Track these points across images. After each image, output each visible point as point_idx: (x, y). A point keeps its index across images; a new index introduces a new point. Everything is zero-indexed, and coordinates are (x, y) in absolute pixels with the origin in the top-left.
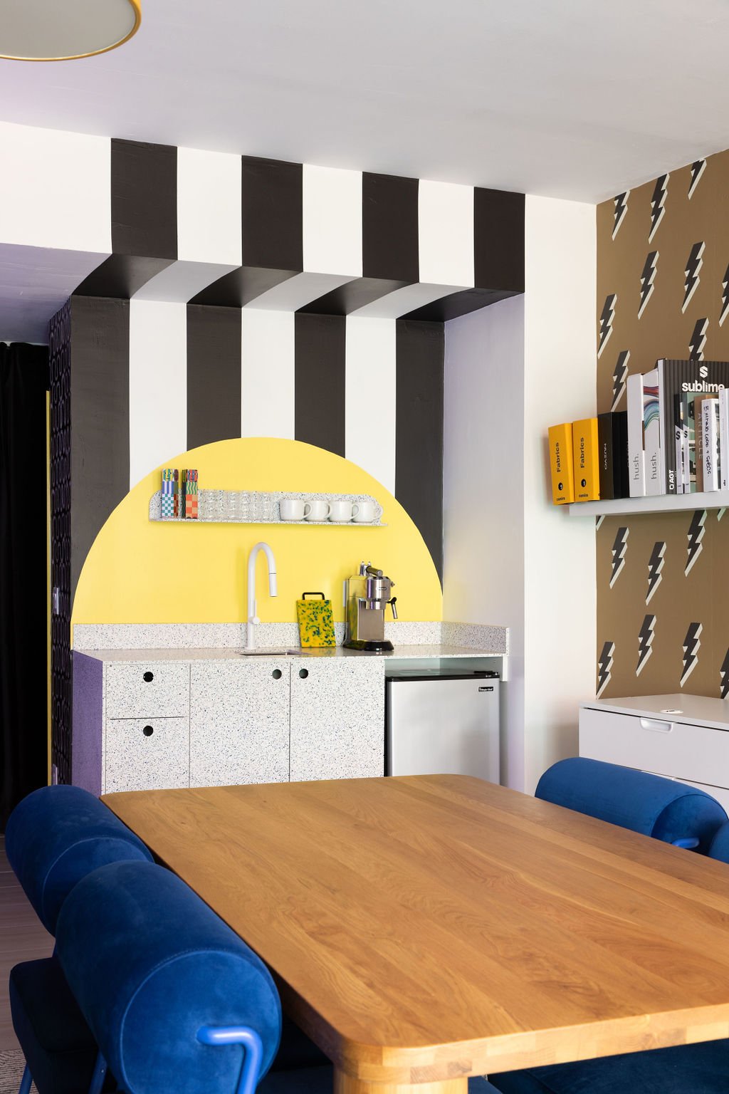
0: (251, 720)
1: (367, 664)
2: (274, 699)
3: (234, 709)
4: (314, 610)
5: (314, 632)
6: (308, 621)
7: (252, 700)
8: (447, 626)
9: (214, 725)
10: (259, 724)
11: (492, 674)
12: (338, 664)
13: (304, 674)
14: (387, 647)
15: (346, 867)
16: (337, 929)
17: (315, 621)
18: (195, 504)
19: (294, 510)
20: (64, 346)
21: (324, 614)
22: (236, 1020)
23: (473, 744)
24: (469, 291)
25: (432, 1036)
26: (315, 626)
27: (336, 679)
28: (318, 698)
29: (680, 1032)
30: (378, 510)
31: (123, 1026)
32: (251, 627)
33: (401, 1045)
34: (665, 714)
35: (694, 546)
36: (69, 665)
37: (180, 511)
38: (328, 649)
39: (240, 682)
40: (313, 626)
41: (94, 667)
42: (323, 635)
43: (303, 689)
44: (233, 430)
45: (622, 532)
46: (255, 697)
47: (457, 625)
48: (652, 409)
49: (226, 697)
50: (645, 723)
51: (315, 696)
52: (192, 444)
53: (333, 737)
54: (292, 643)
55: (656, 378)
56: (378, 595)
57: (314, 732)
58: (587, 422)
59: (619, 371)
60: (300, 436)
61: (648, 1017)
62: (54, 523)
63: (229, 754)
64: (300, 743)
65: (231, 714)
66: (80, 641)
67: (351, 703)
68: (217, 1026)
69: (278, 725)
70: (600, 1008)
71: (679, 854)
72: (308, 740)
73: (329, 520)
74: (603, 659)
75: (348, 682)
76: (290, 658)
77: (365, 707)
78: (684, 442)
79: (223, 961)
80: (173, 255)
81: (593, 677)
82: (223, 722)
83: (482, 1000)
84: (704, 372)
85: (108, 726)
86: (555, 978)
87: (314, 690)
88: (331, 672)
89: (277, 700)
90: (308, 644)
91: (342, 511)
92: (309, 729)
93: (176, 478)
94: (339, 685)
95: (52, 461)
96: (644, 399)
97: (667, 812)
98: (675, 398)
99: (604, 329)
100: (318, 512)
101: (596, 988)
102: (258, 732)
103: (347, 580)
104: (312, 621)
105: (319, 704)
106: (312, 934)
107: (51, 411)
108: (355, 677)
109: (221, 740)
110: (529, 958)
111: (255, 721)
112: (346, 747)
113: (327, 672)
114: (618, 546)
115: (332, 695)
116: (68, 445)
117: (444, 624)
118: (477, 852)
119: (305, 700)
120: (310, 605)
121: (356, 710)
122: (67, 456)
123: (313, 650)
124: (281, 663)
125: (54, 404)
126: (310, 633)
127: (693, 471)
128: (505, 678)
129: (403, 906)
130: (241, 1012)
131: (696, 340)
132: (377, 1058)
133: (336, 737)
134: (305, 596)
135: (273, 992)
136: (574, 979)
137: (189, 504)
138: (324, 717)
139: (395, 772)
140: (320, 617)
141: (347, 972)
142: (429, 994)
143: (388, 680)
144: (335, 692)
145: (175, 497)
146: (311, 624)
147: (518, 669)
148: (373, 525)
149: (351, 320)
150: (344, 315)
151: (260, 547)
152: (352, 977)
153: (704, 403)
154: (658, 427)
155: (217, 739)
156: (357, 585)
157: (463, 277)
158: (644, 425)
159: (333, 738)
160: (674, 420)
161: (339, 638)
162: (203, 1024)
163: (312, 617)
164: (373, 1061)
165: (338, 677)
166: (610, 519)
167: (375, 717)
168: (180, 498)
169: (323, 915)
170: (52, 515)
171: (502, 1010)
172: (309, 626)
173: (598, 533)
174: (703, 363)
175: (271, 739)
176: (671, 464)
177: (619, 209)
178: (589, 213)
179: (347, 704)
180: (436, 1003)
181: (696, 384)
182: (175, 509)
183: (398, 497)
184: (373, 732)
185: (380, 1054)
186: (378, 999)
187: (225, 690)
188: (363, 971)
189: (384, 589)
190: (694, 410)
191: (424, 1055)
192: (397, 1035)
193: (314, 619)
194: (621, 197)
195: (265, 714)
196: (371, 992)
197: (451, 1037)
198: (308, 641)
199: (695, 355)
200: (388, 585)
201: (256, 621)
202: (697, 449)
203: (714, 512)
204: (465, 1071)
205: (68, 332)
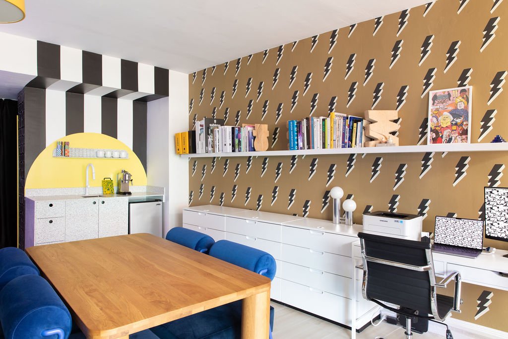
0: (86, 217)
1: (123, 199)
2: (93, 210)
4: (108, 183)
6: (106, 186)
8: (148, 187)
9: (74, 219)
10: (88, 218)
11: (160, 200)
12: (114, 199)
13: (103, 202)
14: (130, 194)
15: (103, 268)
16: (95, 290)
18: (68, 152)
19: (101, 154)
20: (23, 102)
21: (111, 184)
22: (55, 327)
23: (154, 220)
24: (153, 95)
25: (117, 324)
26: (108, 188)
29: (190, 312)
30: (127, 154)
31: (13, 335)
32: (87, 189)
33: (107, 329)
34: (205, 211)
35: (213, 166)
36: (24, 201)
37: (63, 154)
38: (112, 194)
39: (82, 205)
41: (32, 203)
42: (110, 190)
43: (103, 207)
44: (81, 130)
45: (195, 162)
46: (87, 210)
47: (151, 186)
48: (202, 130)
49: (78, 210)
50: (200, 214)
51: (107, 209)
52: (67, 134)
53: (112, 220)
54: (101, 193)
55: (203, 122)
56: (127, 179)
58: (185, 133)
59: (195, 119)
60: (103, 132)
61: (181, 309)
62: (19, 157)
63: (79, 227)
64: (102, 222)
65: (79, 215)
66: (27, 194)
68: (48, 330)
69: (95, 218)
70: (168, 308)
71: (200, 254)
72: (104, 222)
73: (112, 157)
74: (191, 195)
75: (117, 204)
76: (99, 198)
77: (122, 211)
78: (210, 140)
79: (50, 309)
80: (59, 78)
81: (188, 200)
82: (76, 218)
83: (135, 310)
84: (215, 121)
85: (36, 221)
86: (158, 300)
87: (106, 207)
88: (112, 202)
90: (105, 193)
91: (116, 155)
92: (104, 218)
93: (62, 144)
94: (114, 205)
95: (19, 137)
96: (200, 128)
97: (199, 242)
98: (208, 128)
99: (191, 108)
100: (109, 154)
101: (169, 301)
102: (88, 220)
103: (118, 174)
105: (108, 211)
106: (86, 293)
107: (19, 122)
108: (119, 202)
109: (76, 223)
110: (152, 293)
113: (110, 201)
114: (194, 166)
115: (112, 208)
116: (24, 133)
117: (147, 186)
118: (144, 259)
119: (103, 210)
120: (106, 181)
122: (24, 136)
123: (107, 195)
124: (95, 199)
125: (19, 120)
126: (106, 190)
127: (212, 147)
128: (164, 201)
129: (119, 280)
130: (57, 324)
131: (214, 113)
132: (99, 334)
134: (105, 179)
135: (69, 316)
136: (164, 299)
137: (66, 152)
138: (109, 215)
139: (131, 233)
140: (109, 185)
141: (95, 305)
142: (119, 310)
143: (129, 203)
145: (62, 150)
147: (167, 199)
148: (125, 158)
149: (119, 100)
150: (117, 98)
151: (90, 165)
152: (96, 306)
153: (215, 130)
154: (203, 135)
155: (74, 223)
156: (121, 176)
157: (152, 91)
158: (200, 135)
160: (207, 134)
161: (115, 191)
162: (43, 330)
164: (98, 335)
165: (114, 203)
166: (192, 158)
167: (125, 214)
168: (63, 150)
169: (92, 285)
170: (19, 154)
171: (140, 313)
172: (106, 188)
173: (189, 162)
174: (215, 119)
175: (93, 222)
176: (207, 145)
177: (194, 76)
178: (187, 76)
179: (117, 210)
180: (121, 313)
181: (213, 124)
182: (62, 154)
183: (133, 151)
185: (100, 333)
186: (103, 314)
187: (77, 208)
188: (100, 304)
189: (129, 177)
190: (212, 131)
191: (114, 331)
192: (106, 326)
194: (195, 73)
195: (91, 215)
196: (101, 312)
197: (123, 324)
199: (213, 117)
200: (130, 176)
201: (89, 187)
202: (213, 141)
203: (218, 158)
204: (127, 333)
205: (24, 98)
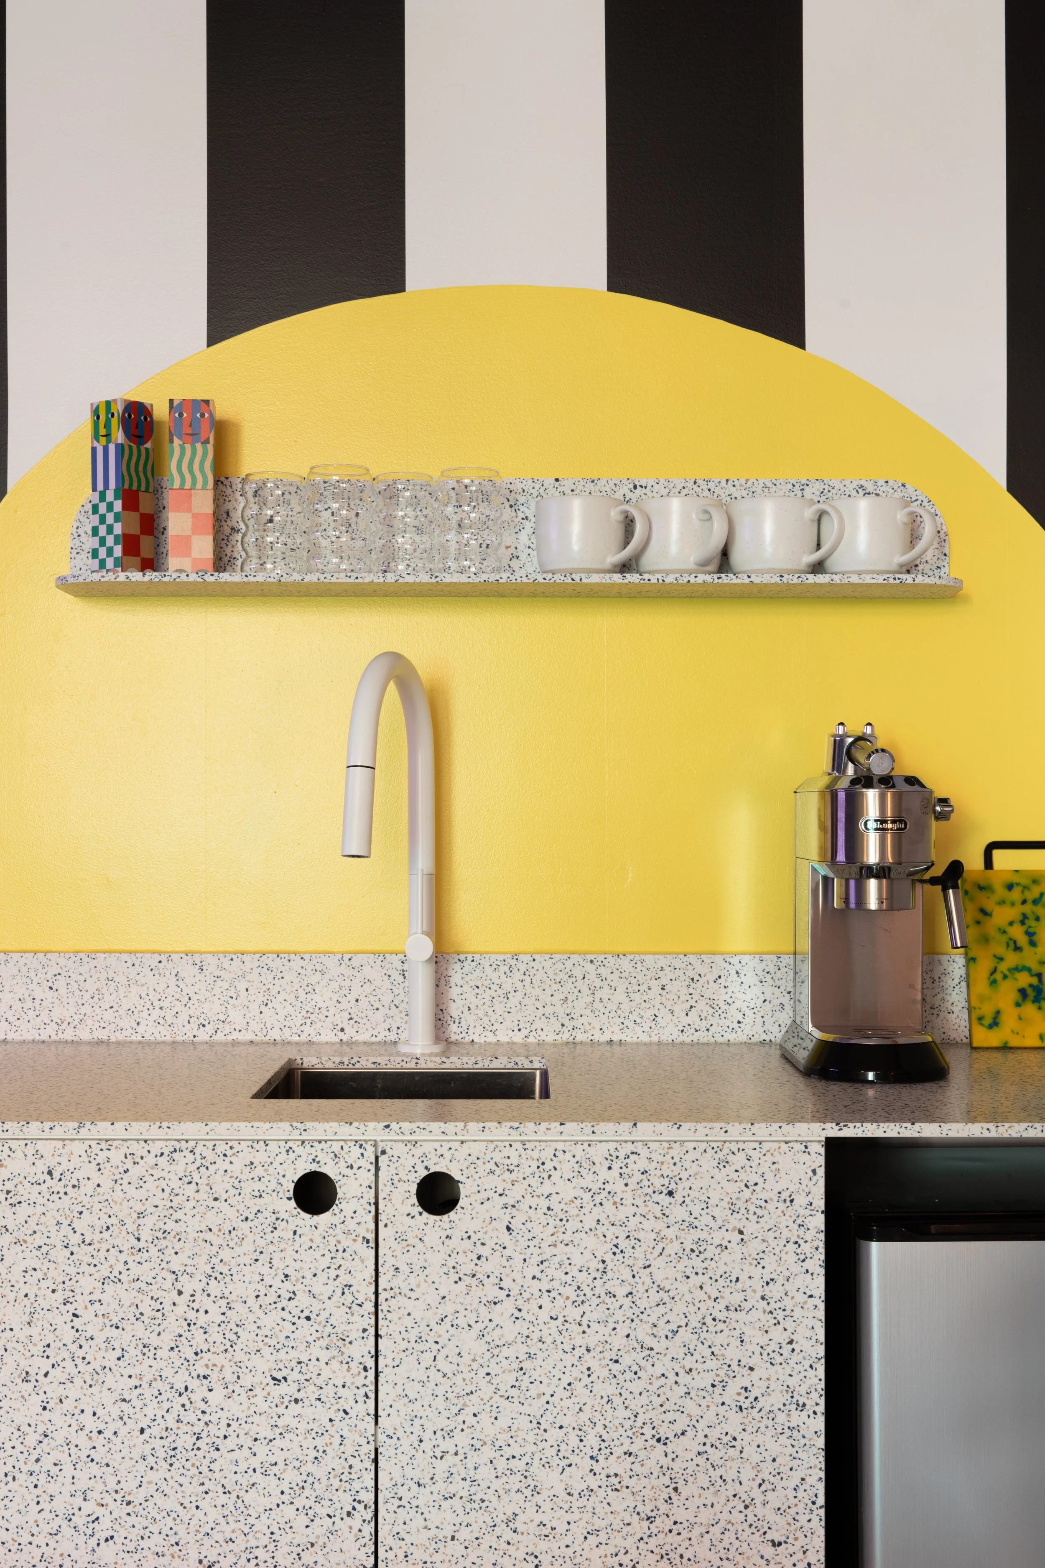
0: (199, 1390)
1: (739, 1160)
2: (303, 1300)
3: (122, 1339)
4: (1028, 909)
5: (1023, 992)
6: (1001, 950)
7: (203, 1302)
9: (35, 1402)
10: (236, 1408)
12: (599, 1153)
17: (1027, 949)
26: (1029, 970)
27: (589, 1222)
28: (508, 1306)
39: (149, 1221)
40: (1017, 969)
43: (435, 1260)
46: (215, 1288)
49: (87, 1284)
51: (492, 1292)
53: (577, 1479)
57: (488, 1452)
63: (103, 1529)
64: (424, 1497)
65: (111, 1362)
67: (663, 1329)
69: (322, 1414)
72: (459, 1487)
75: (648, 1238)
77: (733, 1353)
82: (73, 1391)
87: (485, 1267)
88: (568, 1191)
89: (316, 1306)
90: (993, 1038)
92: (462, 1440)
94: (604, 1249)
102: (231, 1443)
104: (1017, 949)
105: (510, 1331)
108: (678, 1213)
109: (68, 1470)
111: (216, 1398)
112: (640, 1528)
113: (547, 1188)
115: (570, 1291)
119: (448, 1308)
120: (1010, 887)
121: (689, 1362)
123: (1011, 1056)
124: (334, 1144)
126: (1007, 994)
133: (593, 1482)
134: (997, 854)
138: (534, 1390)
144: (582, 1277)
146: (1012, 959)
155: (47, 1463)
159: (578, 1486)
163: (1018, 933)
165: (597, 1212)
167: (776, 1399)
172: (1003, 967)
175: (291, 1476)
179: (642, 1332)
184: (768, 1467)
187: (83, 1253)
193: (1023, 940)
195: (264, 1364)
198: (995, 1024)
